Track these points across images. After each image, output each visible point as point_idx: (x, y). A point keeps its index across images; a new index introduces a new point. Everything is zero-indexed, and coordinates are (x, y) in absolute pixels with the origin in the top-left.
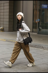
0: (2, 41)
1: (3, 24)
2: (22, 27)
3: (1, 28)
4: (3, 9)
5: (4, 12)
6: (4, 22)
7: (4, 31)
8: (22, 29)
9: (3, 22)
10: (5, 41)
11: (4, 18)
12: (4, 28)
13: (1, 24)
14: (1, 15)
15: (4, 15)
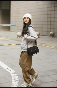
0: (52, 49)
1: (54, 29)
2: (28, 32)
3: (51, 33)
4: (54, 10)
5: (54, 14)
6: (55, 26)
7: (54, 37)
8: (28, 35)
9: (53, 26)
10: (56, 48)
11: (54, 21)
12: (55, 33)
13: (50, 28)
14: (51, 18)
15: (54, 18)
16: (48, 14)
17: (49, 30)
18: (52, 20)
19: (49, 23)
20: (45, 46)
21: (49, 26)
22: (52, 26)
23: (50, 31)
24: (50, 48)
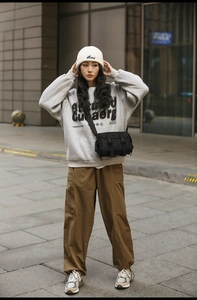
1: (23, 101)
3: (15, 113)
4: (22, 47)
6: (25, 93)
7: (25, 125)
9: (21, 93)
10: (35, 155)
11: (23, 80)
12: (27, 114)
13: (13, 100)
14: (13, 70)
15: (23, 70)
16: (4, 61)
17: (8, 106)
18: (18, 75)
19: (9, 86)
20: (3, 150)
21: (8, 95)
22: (17, 95)
23: (10, 108)
24: (16, 155)
